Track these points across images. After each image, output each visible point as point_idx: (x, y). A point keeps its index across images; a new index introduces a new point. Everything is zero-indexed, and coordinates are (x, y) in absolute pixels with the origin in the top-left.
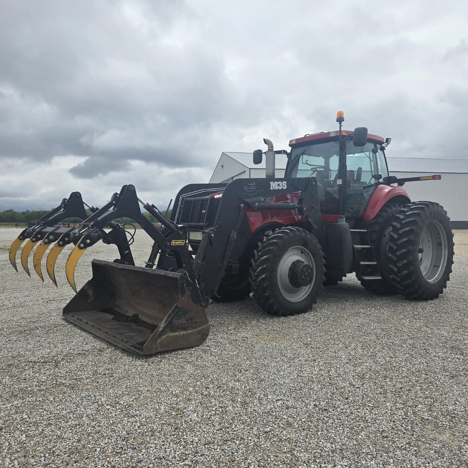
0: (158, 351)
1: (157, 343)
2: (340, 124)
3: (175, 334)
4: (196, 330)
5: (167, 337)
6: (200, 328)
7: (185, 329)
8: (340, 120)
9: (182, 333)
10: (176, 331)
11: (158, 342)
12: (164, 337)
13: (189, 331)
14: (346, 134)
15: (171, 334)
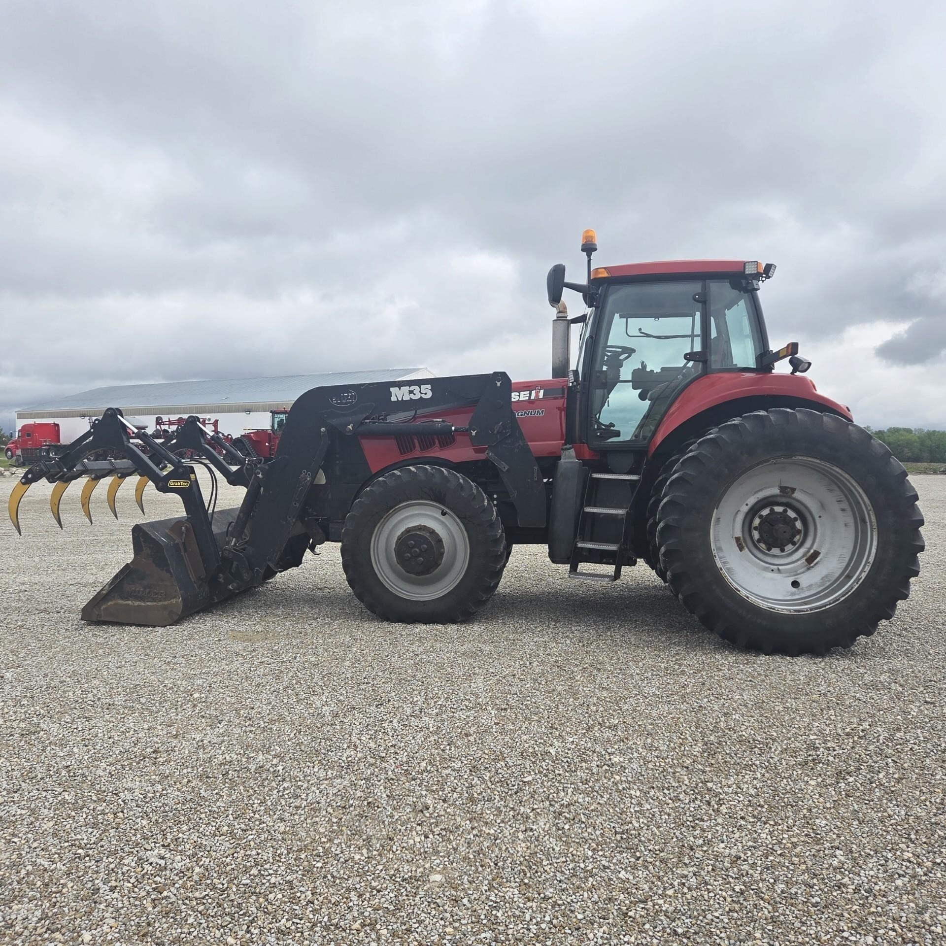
0: (102, 619)
1: (100, 609)
2: (589, 256)
3: (126, 602)
4: (160, 604)
5: (115, 604)
6: (166, 603)
7: (141, 599)
8: (589, 248)
9: (137, 603)
10: (128, 600)
11: (102, 608)
12: (110, 603)
13: (149, 603)
14: (605, 275)
15: (120, 602)
